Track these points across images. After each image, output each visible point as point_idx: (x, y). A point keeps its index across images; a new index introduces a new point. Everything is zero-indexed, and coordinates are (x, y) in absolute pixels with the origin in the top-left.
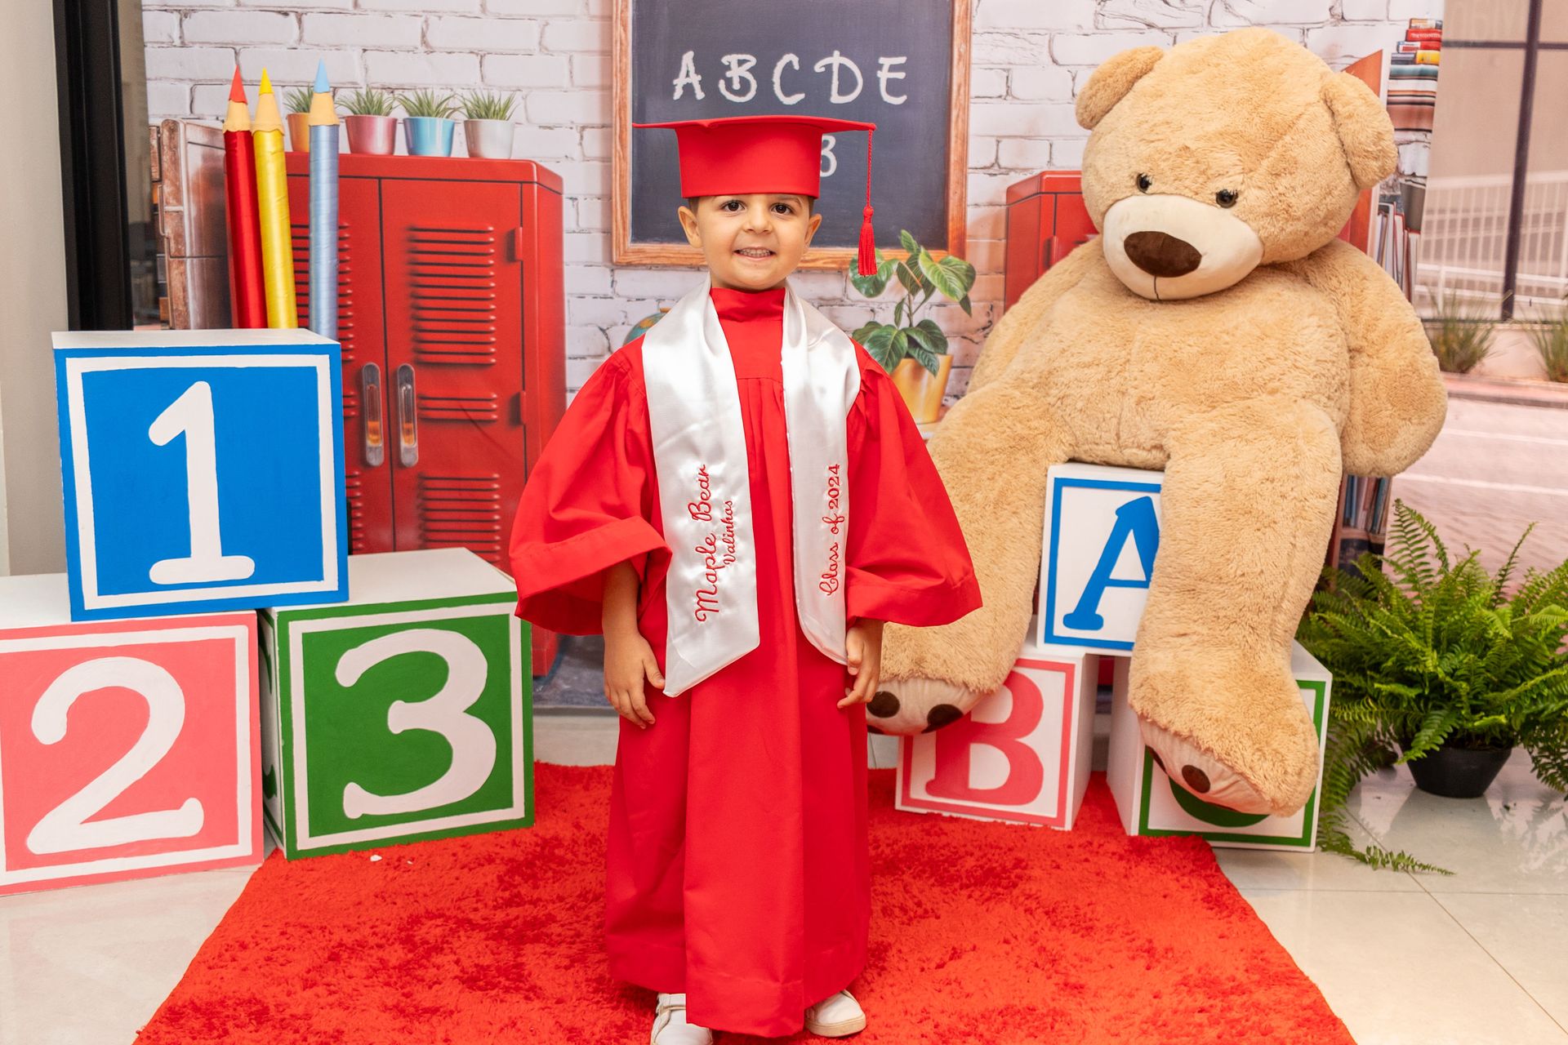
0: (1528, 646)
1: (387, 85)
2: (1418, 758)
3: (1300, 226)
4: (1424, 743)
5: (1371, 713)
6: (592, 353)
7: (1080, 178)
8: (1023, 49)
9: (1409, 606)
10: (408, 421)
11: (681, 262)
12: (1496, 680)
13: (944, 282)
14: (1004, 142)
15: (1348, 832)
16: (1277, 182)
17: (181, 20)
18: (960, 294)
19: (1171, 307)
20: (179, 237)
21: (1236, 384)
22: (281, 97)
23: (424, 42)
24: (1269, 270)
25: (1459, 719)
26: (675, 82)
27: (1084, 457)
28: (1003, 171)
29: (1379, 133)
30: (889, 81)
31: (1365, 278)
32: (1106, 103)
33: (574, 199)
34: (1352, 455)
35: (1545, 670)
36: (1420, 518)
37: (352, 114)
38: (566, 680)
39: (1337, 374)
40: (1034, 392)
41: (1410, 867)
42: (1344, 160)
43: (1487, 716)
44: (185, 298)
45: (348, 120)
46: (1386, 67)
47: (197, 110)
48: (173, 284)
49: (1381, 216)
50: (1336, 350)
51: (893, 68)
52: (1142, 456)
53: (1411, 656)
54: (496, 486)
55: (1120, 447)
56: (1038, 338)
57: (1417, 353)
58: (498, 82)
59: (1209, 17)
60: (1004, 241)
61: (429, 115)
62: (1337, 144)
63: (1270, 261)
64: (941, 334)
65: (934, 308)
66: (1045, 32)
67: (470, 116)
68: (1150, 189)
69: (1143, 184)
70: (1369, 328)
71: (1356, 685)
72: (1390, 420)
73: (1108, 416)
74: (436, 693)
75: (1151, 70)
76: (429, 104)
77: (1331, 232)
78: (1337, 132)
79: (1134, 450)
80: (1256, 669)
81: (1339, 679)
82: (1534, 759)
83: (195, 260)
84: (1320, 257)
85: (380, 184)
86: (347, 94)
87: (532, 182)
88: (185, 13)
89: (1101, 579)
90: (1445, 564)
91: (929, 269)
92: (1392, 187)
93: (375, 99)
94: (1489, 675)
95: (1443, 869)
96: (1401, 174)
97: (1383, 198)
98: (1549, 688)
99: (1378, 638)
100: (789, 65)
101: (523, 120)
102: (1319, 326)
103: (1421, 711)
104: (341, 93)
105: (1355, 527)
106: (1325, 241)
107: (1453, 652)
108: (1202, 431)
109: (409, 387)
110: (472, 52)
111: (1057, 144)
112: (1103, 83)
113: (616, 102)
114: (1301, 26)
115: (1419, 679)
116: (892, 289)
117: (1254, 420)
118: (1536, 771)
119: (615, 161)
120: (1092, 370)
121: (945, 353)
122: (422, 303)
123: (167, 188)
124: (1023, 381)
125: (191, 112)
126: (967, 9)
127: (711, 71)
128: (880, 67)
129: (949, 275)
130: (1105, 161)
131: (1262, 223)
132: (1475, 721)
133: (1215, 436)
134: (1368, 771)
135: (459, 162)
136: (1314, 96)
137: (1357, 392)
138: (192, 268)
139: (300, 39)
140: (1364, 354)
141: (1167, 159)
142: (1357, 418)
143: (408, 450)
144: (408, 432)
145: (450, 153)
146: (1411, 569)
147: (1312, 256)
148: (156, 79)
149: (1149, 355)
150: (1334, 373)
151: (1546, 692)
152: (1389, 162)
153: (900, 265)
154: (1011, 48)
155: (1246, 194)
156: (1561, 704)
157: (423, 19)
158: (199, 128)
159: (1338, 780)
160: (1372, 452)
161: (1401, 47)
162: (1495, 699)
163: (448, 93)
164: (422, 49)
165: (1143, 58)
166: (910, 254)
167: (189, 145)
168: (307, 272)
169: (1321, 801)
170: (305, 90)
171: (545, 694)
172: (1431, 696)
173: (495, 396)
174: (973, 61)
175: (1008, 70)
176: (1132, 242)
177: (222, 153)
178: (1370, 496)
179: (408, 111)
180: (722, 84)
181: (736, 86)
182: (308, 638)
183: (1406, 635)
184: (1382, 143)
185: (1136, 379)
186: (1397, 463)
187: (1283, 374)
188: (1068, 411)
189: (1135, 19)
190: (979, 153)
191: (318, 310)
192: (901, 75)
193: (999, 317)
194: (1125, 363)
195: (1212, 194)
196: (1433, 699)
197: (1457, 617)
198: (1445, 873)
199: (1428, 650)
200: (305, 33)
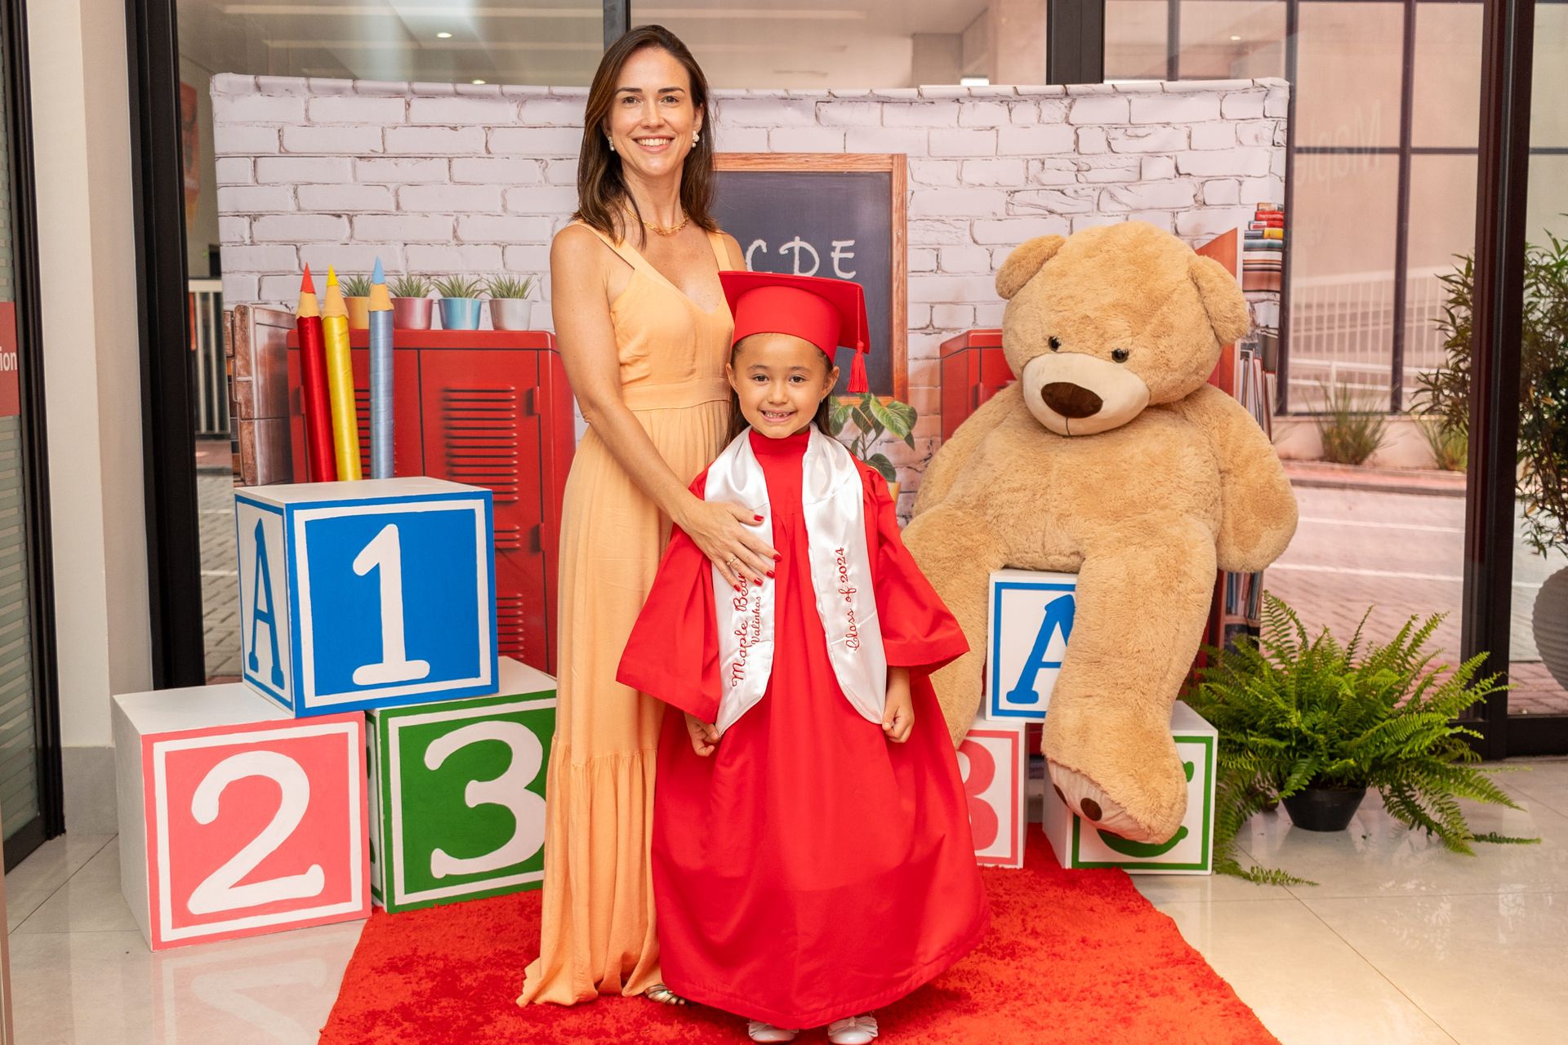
0: (1372, 704)
1: (424, 272)
2: (1290, 797)
3: (1178, 376)
4: (1293, 784)
5: (1250, 762)
7: (1000, 337)
8: (950, 232)
9: (1276, 674)
12: (1346, 731)
13: (892, 423)
14: (937, 307)
15: (1237, 859)
16: (1158, 342)
17: (251, 223)
18: (905, 432)
19: (1080, 441)
20: (249, 402)
21: (1135, 502)
23: (455, 236)
24: (1154, 410)
25: (1321, 764)
27: (1017, 564)
28: (937, 331)
29: (1234, 304)
30: (840, 259)
31: (1229, 415)
32: (1021, 280)
34: (1226, 555)
35: (1383, 721)
36: (1283, 605)
37: (395, 297)
39: (1212, 491)
40: (974, 512)
41: (1285, 882)
42: (1209, 325)
43: (1342, 759)
44: (253, 453)
45: (392, 300)
46: (1241, 242)
47: (264, 296)
48: (244, 442)
49: (1243, 360)
50: (1210, 473)
51: (844, 250)
52: (1064, 560)
53: (1278, 716)
54: (520, 604)
55: (1045, 554)
56: (974, 468)
58: (517, 268)
59: (1098, 204)
60: (939, 388)
61: (460, 296)
62: (1203, 312)
63: (1154, 403)
64: (891, 466)
65: (884, 444)
66: (966, 218)
67: (495, 296)
68: (1060, 349)
69: (1054, 344)
70: (1234, 453)
71: (1238, 741)
72: (1254, 526)
73: (1035, 530)
74: (502, 774)
75: (1056, 253)
76: (460, 287)
77: (1200, 379)
78: (1203, 303)
79: (1057, 557)
81: (1225, 737)
82: (1384, 797)
83: (262, 421)
84: (1193, 398)
85: (419, 354)
86: (393, 281)
87: (547, 349)
88: (254, 218)
89: (1035, 662)
90: (1305, 642)
91: (878, 412)
92: (1249, 337)
93: (414, 284)
94: (1341, 728)
95: (1310, 881)
96: (1258, 326)
97: (1244, 346)
98: (1389, 736)
99: (1253, 703)
100: (759, 248)
101: (539, 299)
102: (1196, 455)
103: (1289, 757)
104: (387, 279)
105: (1236, 614)
106: (1197, 386)
107: (1313, 711)
108: (1109, 539)
110: (495, 244)
111: (978, 307)
114: (1171, 210)
115: (1287, 734)
116: (848, 430)
117: (1150, 530)
118: (1387, 807)
120: (1021, 494)
121: (894, 481)
122: (455, 451)
123: (239, 362)
124: (964, 503)
125: (259, 298)
126: (903, 201)
128: (833, 249)
129: (895, 417)
130: (1023, 326)
131: (1148, 374)
132: (1331, 766)
133: (1120, 542)
134: (1253, 813)
135: (486, 334)
136: (1183, 275)
137: (1228, 505)
138: (259, 427)
139: (352, 237)
140: (1232, 475)
141: (1073, 325)
142: (1229, 525)
145: (478, 327)
146: (1278, 646)
147: (1188, 398)
148: (230, 272)
149: (1065, 481)
150: (1209, 491)
151: (1386, 740)
153: (855, 410)
154: (939, 232)
155: (1135, 352)
156: (1397, 748)
157: (454, 217)
158: (266, 312)
159: (1228, 819)
160: (1241, 553)
161: (1252, 226)
162: (1347, 746)
163: (475, 278)
164: (454, 242)
165: (1049, 244)
166: (862, 401)
167: (258, 326)
169: (1214, 835)
170: (355, 278)
172: (1299, 748)
173: (518, 528)
174: (909, 243)
175: (938, 249)
176: (1050, 390)
177: (285, 332)
178: (1246, 588)
179: (442, 293)
182: (404, 731)
183: (1274, 699)
184: (1237, 311)
185: (1055, 500)
186: (1262, 560)
187: (1170, 494)
188: (1003, 527)
189: (1039, 207)
190: (916, 317)
191: (378, 462)
192: (850, 255)
193: (937, 449)
194: (1046, 488)
195: (1108, 352)
196: (1300, 750)
197: (1315, 683)
198: (1312, 884)
199: (1293, 710)
200: (355, 232)
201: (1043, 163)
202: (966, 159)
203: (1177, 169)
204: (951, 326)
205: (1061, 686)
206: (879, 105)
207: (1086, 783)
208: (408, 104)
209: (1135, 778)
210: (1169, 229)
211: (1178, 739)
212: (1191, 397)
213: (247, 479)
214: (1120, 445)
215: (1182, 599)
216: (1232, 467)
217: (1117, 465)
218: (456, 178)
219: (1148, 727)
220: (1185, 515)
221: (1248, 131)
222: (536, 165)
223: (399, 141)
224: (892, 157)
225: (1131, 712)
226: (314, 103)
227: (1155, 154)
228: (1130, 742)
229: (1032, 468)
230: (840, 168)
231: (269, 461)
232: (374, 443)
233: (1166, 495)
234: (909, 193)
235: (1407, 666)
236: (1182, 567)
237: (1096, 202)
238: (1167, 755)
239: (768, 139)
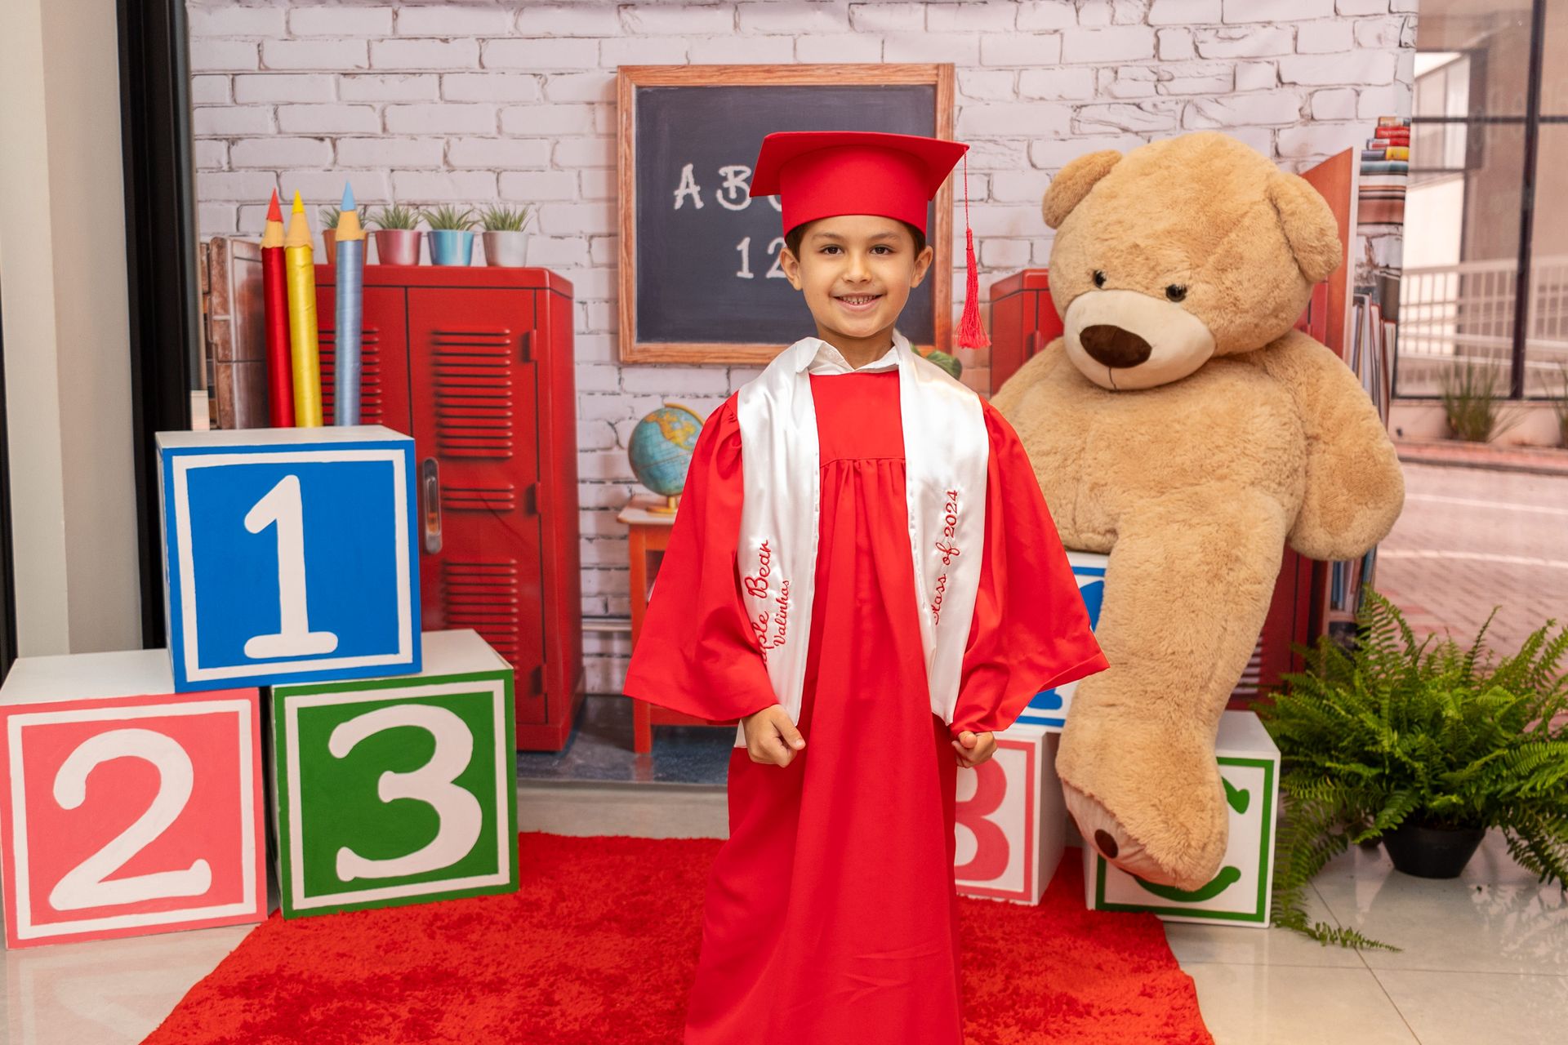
0: (1486, 728)
1: (412, 202)
2: (1374, 837)
3: (1249, 318)
4: (1383, 821)
5: (1328, 791)
6: (601, 445)
8: (1002, 154)
10: (433, 511)
11: (682, 360)
12: (1454, 760)
14: (987, 243)
16: (1224, 277)
17: (229, 147)
19: (1127, 397)
20: (226, 343)
21: (1185, 470)
22: (317, 214)
23: (446, 162)
24: (1225, 361)
25: (1420, 799)
26: (676, 193)
28: (986, 270)
29: (1322, 229)
31: (1320, 368)
32: (1068, 204)
33: (583, 303)
34: (1310, 539)
35: (1498, 747)
37: (379, 228)
38: (580, 755)
39: (1289, 460)
41: (1358, 944)
42: (1291, 255)
43: (1445, 794)
44: (231, 399)
45: (378, 234)
46: (1357, 164)
47: (243, 227)
48: (220, 386)
49: (1356, 307)
50: (1288, 438)
52: (1097, 540)
53: (1367, 737)
54: (514, 571)
55: (1076, 531)
57: (1373, 440)
58: (513, 196)
59: (1182, 121)
61: (451, 228)
62: (1283, 240)
63: (1225, 352)
66: (1023, 138)
67: (488, 228)
68: (1105, 284)
69: (1098, 280)
70: (1325, 415)
73: (1064, 502)
74: (424, 765)
75: (1109, 172)
76: (450, 218)
77: (1281, 323)
78: (1283, 229)
79: (1090, 535)
80: (1176, 744)
82: (1510, 841)
83: (241, 365)
84: (1277, 348)
85: (406, 293)
86: (376, 211)
87: (545, 288)
88: (232, 141)
90: (1411, 646)
92: (1366, 279)
93: (402, 214)
94: (1449, 755)
95: (1391, 945)
96: (1376, 266)
97: (1357, 289)
98: (1508, 768)
99: (1336, 720)
102: (1272, 415)
103: (1381, 787)
104: (371, 210)
105: (1343, 609)
106: (1276, 333)
107: (1413, 733)
108: (1149, 515)
109: (434, 479)
110: (489, 170)
111: (1038, 243)
112: (1063, 186)
113: (621, 213)
114: (1272, 127)
115: (1380, 758)
117: (1201, 505)
118: (1513, 854)
119: (621, 267)
120: (1050, 459)
122: (444, 401)
123: (216, 299)
125: (238, 230)
126: (948, 118)
127: (709, 181)
130: (1066, 259)
131: (1211, 316)
132: (1434, 801)
133: (1161, 519)
135: (479, 271)
136: (1258, 194)
137: (1314, 478)
138: (237, 371)
139: (335, 162)
140: (1321, 441)
141: (1120, 257)
142: (1314, 502)
143: (433, 538)
144: (433, 521)
145: (470, 262)
146: (1381, 651)
147: (1269, 347)
148: (206, 201)
149: (1103, 444)
150: (1286, 459)
151: (1505, 773)
152: (1334, 256)
154: (991, 154)
155: (1194, 288)
156: (1516, 784)
157: (444, 141)
158: (244, 245)
159: (1300, 858)
160: (1329, 536)
161: (1371, 145)
162: (1453, 777)
163: (467, 208)
164: (444, 168)
165: (1102, 161)
167: (236, 260)
168: (332, 374)
170: (334, 208)
171: (562, 769)
172: (1394, 776)
173: (512, 487)
175: (988, 175)
176: (1087, 336)
178: (1356, 578)
179: (431, 225)
180: (719, 194)
181: (733, 195)
182: (303, 713)
183: (1362, 716)
184: (1326, 238)
185: (1089, 466)
186: (1355, 546)
187: (1232, 461)
189: (1110, 124)
191: (342, 409)
194: (1080, 451)
195: (1162, 288)
196: (1399, 779)
197: (1416, 699)
198: (1393, 949)
199: (1386, 731)
200: (339, 157)
201: (1116, 72)
202: (1024, 68)
203: (1279, 77)
204: (1004, 263)
205: (1081, 691)
206: (922, 7)
207: (1099, 811)
208: (396, 14)
209: (1158, 810)
210: (1269, 151)
211: (1222, 761)
212: (1274, 347)
213: (224, 427)
214: (1176, 402)
215: (1233, 590)
216: (1320, 431)
217: (1167, 426)
218: (447, 97)
219: (1181, 746)
220: (1249, 489)
221: (1368, 31)
222: (535, 80)
223: (387, 55)
224: (937, 67)
225: (1162, 727)
226: (294, 12)
227: (1252, 60)
228: (1156, 764)
229: (1065, 427)
230: (876, 81)
231: (249, 408)
232: (338, 388)
233: (1227, 463)
234: (956, 110)
235: (1545, 683)
236: (1234, 551)
237: (1179, 118)
238: (1202, 782)
239: (795, 49)
